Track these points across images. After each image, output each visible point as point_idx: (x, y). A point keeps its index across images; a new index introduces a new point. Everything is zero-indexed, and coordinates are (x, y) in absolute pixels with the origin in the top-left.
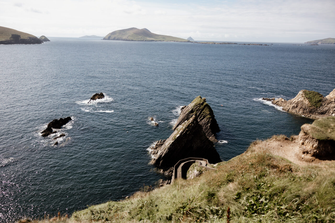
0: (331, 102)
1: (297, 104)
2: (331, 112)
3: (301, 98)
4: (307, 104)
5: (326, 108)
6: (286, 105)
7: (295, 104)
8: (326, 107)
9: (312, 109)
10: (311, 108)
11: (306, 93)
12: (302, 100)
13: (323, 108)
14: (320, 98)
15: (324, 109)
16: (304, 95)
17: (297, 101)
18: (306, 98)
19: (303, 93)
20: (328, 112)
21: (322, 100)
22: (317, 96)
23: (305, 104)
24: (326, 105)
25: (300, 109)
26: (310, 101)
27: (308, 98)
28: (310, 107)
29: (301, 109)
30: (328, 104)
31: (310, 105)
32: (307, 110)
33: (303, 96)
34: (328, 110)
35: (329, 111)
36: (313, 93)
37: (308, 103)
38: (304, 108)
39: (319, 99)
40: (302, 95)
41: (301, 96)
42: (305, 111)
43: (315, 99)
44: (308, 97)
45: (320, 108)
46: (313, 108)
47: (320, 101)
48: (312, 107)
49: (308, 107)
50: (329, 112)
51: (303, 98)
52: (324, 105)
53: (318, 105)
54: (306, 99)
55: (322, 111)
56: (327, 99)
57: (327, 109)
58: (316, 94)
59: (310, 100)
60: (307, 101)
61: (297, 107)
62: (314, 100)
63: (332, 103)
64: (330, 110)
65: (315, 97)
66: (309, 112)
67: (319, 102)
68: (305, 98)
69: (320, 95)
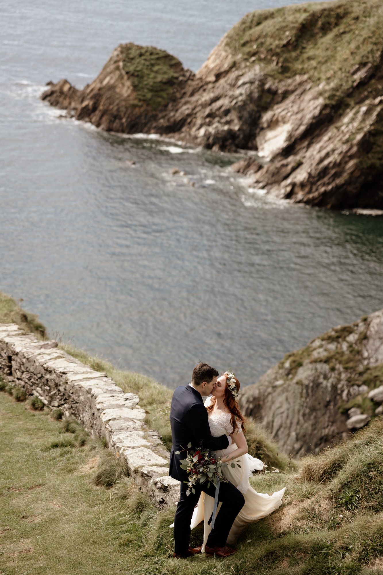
0: (202, 87)
1: (97, 97)
2: (199, 122)
3: (112, 75)
4: (125, 95)
5: (184, 107)
6: (70, 104)
7: (92, 98)
8: (186, 103)
9: (140, 116)
10: (137, 110)
11: (128, 54)
12: (112, 82)
13: (177, 111)
14: (172, 73)
15: (180, 111)
16: (121, 64)
17: (99, 86)
18: (127, 73)
19: (121, 56)
20: (189, 123)
21: (177, 78)
22: (162, 67)
23: (120, 95)
24: (186, 99)
25: (101, 118)
26: (135, 87)
27: (133, 75)
28: (134, 106)
29: (104, 119)
30: (192, 94)
31: (136, 102)
32: (124, 120)
33: (118, 68)
34: (189, 115)
35: (191, 121)
36: (151, 54)
37: (129, 91)
38: (115, 113)
39: (166, 76)
40: (116, 62)
41: (112, 67)
42: (116, 125)
43: (152, 75)
44: (132, 68)
45: (165, 110)
46: (142, 109)
47: (170, 82)
48: (141, 106)
49: (127, 108)
50: (192, 124)
51: (117, 73)
52: (182, 98)
53: (159, 100)
54: (126, 77)
55: (172, 120)
56: (192, 77)
57: (187, 112)
58: (158, 59)
59: (136, 80)
60: (128, 83)
61: (95, 108)
62: (149, 81)
63: (204, 90)
64: (196, 114)
65: (156, 68)
66: (127, 126)
67: (165, 87)
68: (124, 73)
69: (173, 62)
